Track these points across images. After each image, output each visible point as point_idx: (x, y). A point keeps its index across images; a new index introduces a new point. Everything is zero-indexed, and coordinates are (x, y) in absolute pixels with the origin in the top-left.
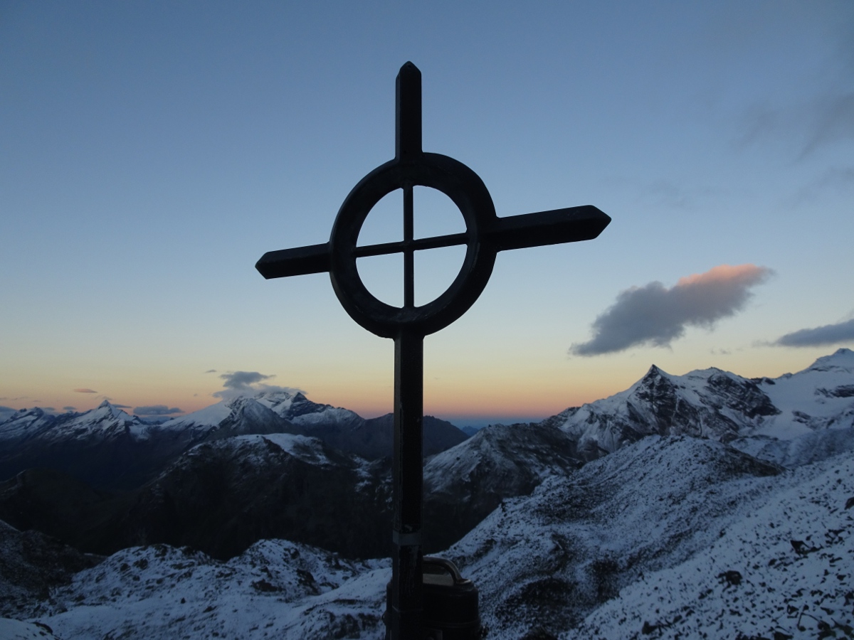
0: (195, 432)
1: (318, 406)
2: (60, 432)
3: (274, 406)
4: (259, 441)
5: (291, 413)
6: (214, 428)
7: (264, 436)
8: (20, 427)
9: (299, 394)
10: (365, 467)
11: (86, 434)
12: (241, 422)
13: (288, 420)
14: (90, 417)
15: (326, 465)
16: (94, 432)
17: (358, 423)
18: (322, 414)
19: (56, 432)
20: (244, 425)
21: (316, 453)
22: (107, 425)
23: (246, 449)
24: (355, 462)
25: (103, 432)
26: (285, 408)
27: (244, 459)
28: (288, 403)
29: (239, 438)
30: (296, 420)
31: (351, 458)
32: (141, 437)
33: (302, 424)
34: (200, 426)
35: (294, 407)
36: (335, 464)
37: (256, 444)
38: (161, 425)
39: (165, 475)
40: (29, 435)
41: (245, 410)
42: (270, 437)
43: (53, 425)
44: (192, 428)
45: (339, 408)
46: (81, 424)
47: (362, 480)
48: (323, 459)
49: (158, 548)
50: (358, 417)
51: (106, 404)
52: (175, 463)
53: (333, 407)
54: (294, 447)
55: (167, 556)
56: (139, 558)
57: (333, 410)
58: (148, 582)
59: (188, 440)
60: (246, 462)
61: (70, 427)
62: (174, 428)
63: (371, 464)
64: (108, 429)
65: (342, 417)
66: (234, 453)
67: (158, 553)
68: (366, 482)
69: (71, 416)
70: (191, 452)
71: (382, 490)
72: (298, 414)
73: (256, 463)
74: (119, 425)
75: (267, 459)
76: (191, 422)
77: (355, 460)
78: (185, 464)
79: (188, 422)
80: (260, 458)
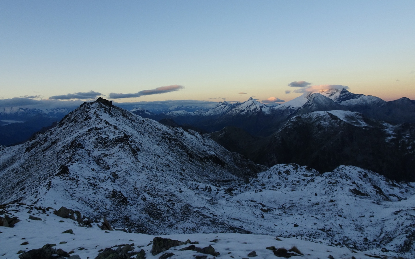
0: (291, 111)
1: (355, 95)
2: (235, 111)
3: (330, 96)
4: (325, 114)
5: (340, 99)
6: (300, 108)
7: (328, 111)
8: (220, 109)
9: (344, 89)
10: (391, 128)
11: (244, 112)
12: (313, 105)
13: (338, 103)
14: (245, 104)
15: (365, 127)
16: (248, 111)
17: (381, 104)
18: (358, 100)
19: (233, 111)
20: (315, 106)
21: (359, 120)
22: (252, 108)
23: (319, 118)
24: (384, 126)
25: (251, 111)
26: (336, 97)
27: (318, 123)
28: (338, 94)
29: (315, 112)
30: (343, 103)
31: (381, 123)
32: (267, 113)
33: (347, 105)
34: (293, 107)
35: (341, 97)
36: (371, 127)
37: (324, 116)
38: (275, 108)
39: (281, 130)
40: (224, 113)
41: (315, 99)
42: (331, 112)
43: (232, 109)
44: (289, 108)
45: (369, 96)
46: (242, 107)
47: (390, 136)
48: (363, 124)
49: (293, 165)
50: (381, 100)
51: (251, 99)
52: (285, 125)
53: (365, 95)
54: (346, 117)
55: (298, 170)
56: (285, 170)
57: (365, 97)
58: (292, 181)
59: (288, 114)
60: (319, 125)
61: (238, 109)
62: (281, 109)
63: (394, 126)
64: (253, 110)
65: (371, 101)
66: (313, 120)
67: (294, 168)
68: (392, 137)
69: (238, 104)
70: (292, 120)
71: (403, 142)
72: (344, 100)
73: (325, 125)
74: (257, 108)
75: (331, 124)
76: (289, 106)
77: (384, 124)
78: (290, 125)
79: (287, 106)
80: (327, 123)
